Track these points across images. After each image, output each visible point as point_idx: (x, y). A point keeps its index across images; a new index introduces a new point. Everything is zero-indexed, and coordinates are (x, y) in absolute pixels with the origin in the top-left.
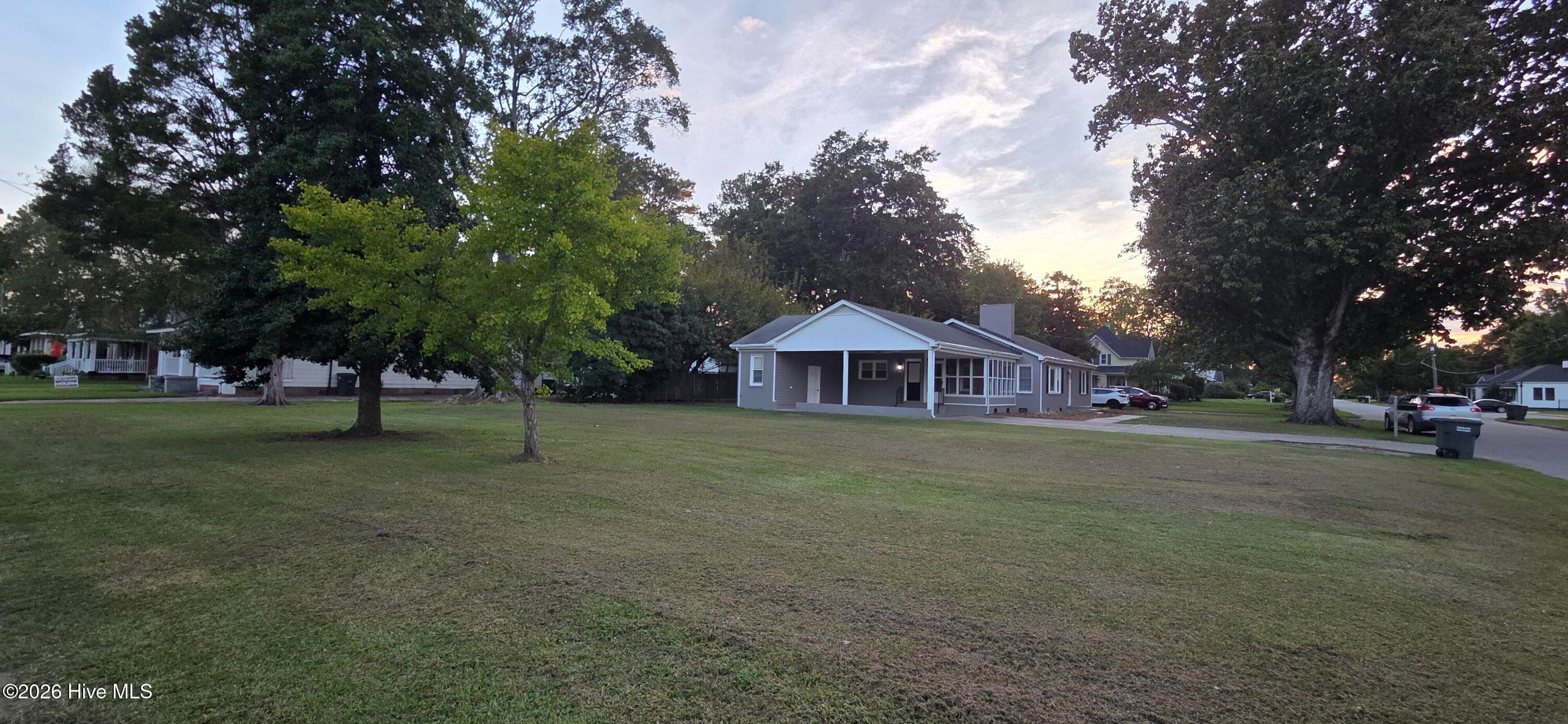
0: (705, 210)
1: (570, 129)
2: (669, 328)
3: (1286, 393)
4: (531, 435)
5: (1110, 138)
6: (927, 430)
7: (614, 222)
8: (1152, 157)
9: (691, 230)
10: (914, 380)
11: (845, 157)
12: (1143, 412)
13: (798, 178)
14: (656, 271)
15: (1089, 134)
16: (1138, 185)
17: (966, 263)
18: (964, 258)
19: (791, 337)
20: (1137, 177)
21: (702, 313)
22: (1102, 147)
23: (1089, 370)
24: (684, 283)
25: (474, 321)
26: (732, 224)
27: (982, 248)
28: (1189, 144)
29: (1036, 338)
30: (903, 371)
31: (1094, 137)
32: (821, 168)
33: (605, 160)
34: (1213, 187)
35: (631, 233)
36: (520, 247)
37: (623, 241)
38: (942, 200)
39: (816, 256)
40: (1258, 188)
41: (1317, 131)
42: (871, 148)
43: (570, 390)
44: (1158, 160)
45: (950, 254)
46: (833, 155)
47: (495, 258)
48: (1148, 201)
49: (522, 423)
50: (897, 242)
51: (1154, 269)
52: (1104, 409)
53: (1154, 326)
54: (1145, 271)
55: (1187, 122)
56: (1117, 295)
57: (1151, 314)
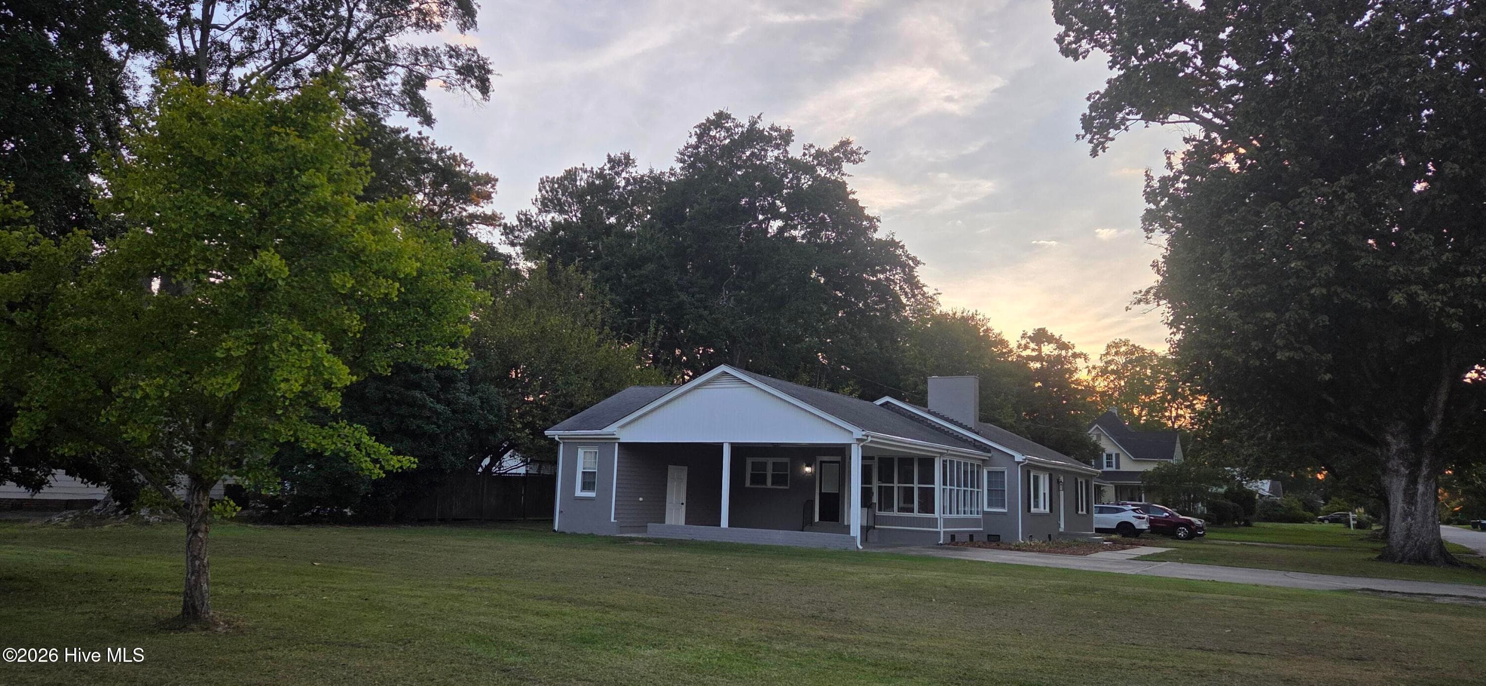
0: (511, 220)
1: (297, 86)
2: (448, 403)
3: (1373, 515)
4: (197, 584)
5: (1112, 139)
6: (849, 569)
7: (364, 237)
8: (1172, 169)
9: (490, 252)
10: (828, 489)
11: (728, 151)
12: (1170, 542)
13: (657, 180)
14: (430, 315)
15: (1083, 132)
16: (1153, 207)
17: (907, 313)
18: (904, 306)
19: (643, 420)
20: (1150, 196)
21: (502, 380)
22: (1100, 152)
23: (1088, 478)
24: (476, 334)
25: (108, 391)
26: (554, 244)
27: (929, 291)
28: (1223, 153)
29: (1010, 428)
30: (813, 475)
31: (1089, 136)
32: (692, 165)
33: (352, 139)
34: (1258, 214)
35: (390, 255)
36: (197, 271)
37: (375, 267)
38: (870, 219)
39: (683, 297)
40: (1321, 217)
41: (1398, 141)
42: (769, 140)
43: (273, 502)
44: (1180, 173)
45: (882, 300)
46: (712, 147)
47: (156, 284)
48: (1167, 231)
49: (182, 560)
50: (804, 279)
51: (1179, 329)
52: (1114, 536)
53: (1180, 412)
54: (1167, 331)
55: (1217, 121)
56: (1125, 365)
57: (1175, 395)
